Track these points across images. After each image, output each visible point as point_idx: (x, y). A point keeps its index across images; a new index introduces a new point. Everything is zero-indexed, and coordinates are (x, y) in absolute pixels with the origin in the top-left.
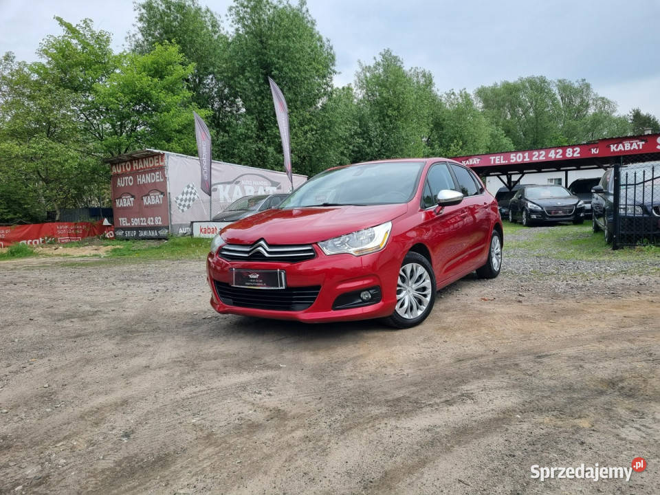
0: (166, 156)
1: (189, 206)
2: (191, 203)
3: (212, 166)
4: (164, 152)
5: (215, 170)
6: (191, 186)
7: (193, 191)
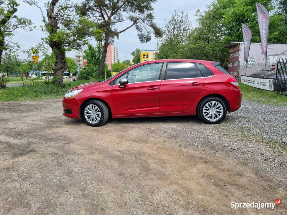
0: (241, 44)
1: (250, 68)
2: (251, 66)
3: (268, 47)
4: (240, 42)
5: (269, 48)
6: (253, 57)
7: (253, 60)
